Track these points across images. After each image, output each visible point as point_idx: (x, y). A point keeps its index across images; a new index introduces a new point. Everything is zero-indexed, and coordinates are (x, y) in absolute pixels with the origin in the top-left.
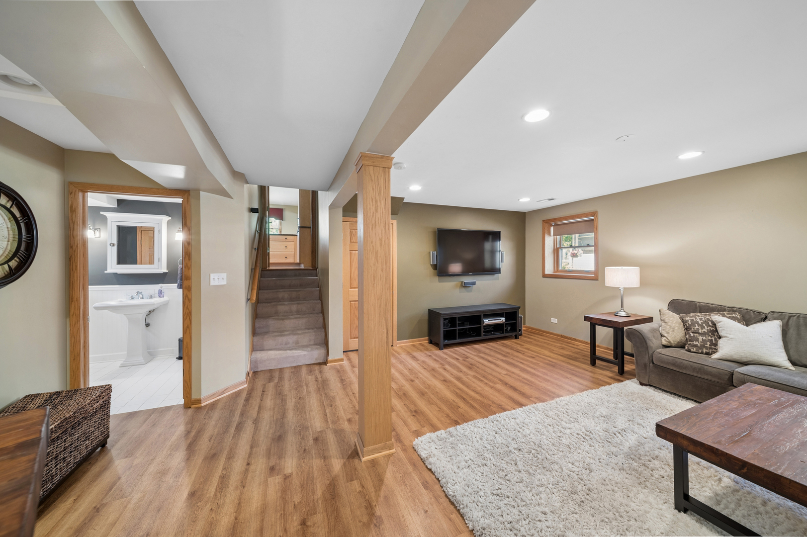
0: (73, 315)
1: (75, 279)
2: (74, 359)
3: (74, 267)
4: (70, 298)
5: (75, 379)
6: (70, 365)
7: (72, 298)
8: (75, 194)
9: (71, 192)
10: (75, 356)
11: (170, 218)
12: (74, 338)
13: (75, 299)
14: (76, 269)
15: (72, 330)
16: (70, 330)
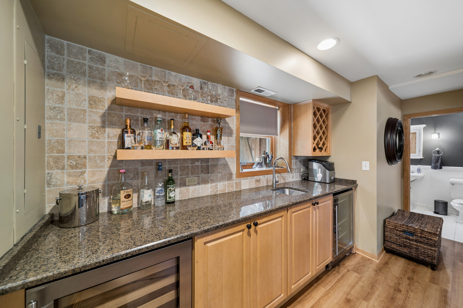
0: (405, 177)
1: (407, 160)
2: (406, 198)
3: (406, 155)
4: (404, 169)
5: (406, 208)
6: (404, 200)
7: (405, 169)
8: (407, 120)
9: (405, 119)
10: (406, 197)
11: (425, 125)
12: (406, 188)
13: (406, 170)
14: (407, 156)
15: (405, 184)
16: (404, 184)
